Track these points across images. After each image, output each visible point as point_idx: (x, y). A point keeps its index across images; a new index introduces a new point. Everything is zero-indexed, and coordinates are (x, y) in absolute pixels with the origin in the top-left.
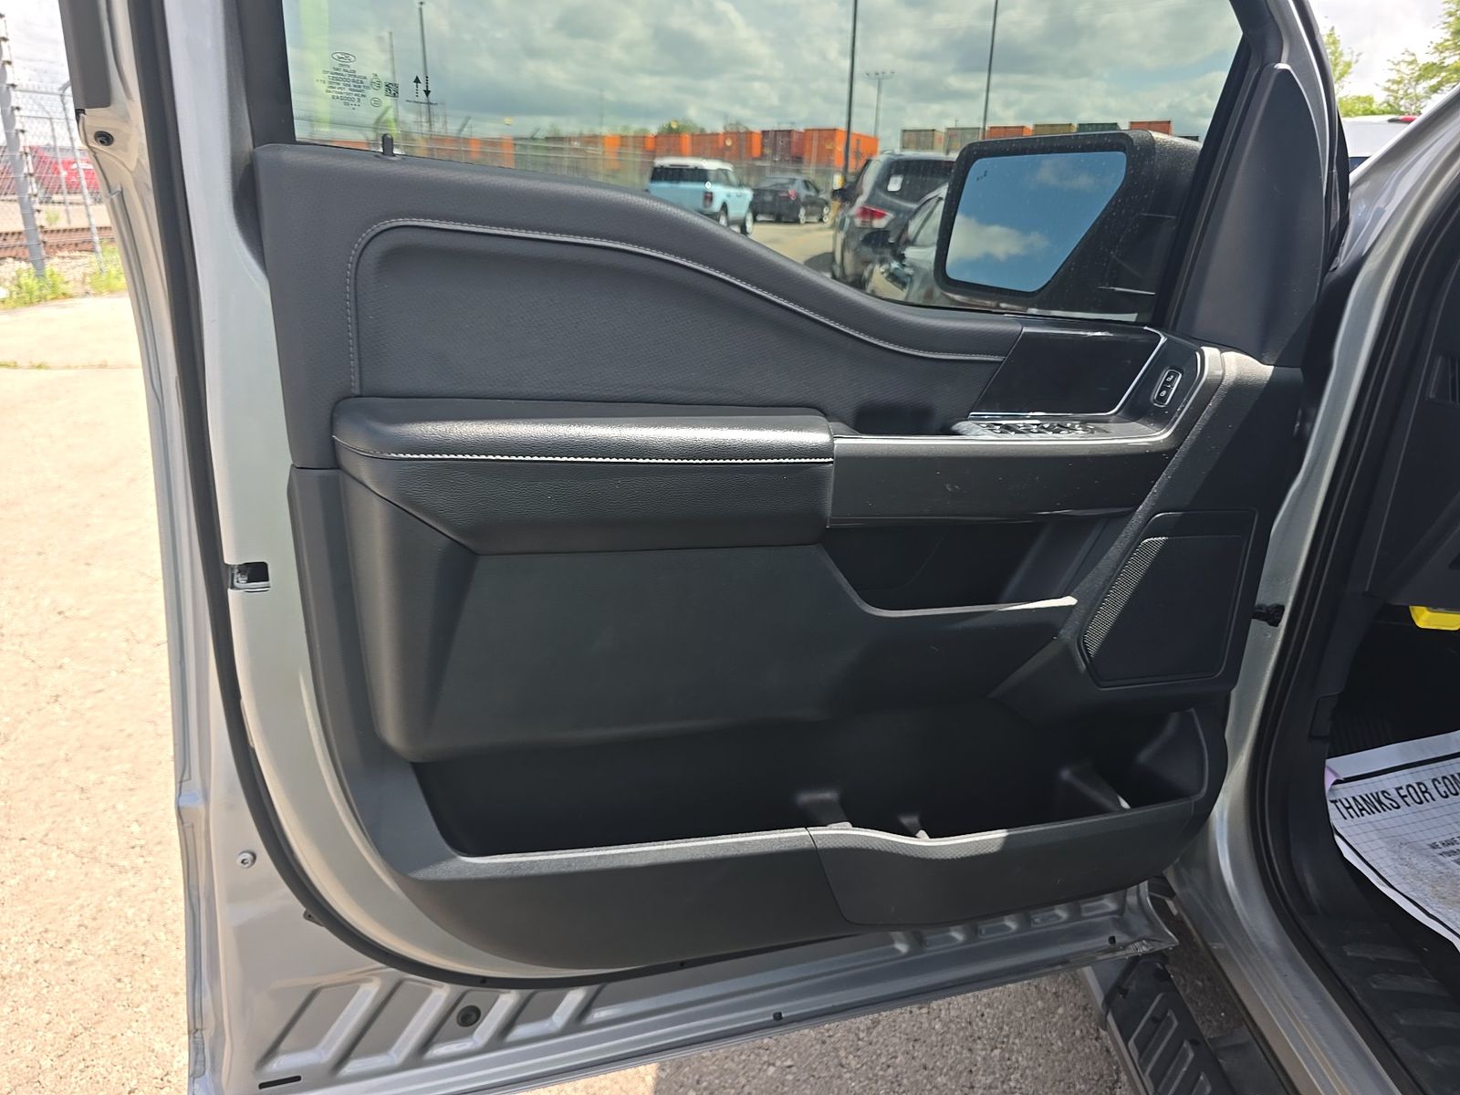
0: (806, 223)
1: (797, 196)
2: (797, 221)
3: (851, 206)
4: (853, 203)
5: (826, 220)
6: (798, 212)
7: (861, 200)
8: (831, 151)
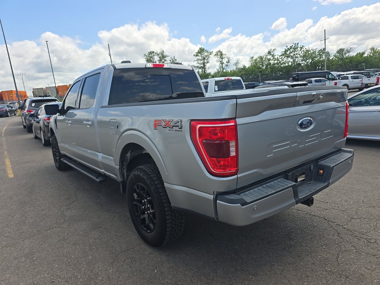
0: (10, 116)
1: (6, 110)
2: (8, 116)
3: (24, 110)
4: (24, 109)
5: (17, 114)
6: (8, 114)
7: (26, 109)
8: (12, 97)
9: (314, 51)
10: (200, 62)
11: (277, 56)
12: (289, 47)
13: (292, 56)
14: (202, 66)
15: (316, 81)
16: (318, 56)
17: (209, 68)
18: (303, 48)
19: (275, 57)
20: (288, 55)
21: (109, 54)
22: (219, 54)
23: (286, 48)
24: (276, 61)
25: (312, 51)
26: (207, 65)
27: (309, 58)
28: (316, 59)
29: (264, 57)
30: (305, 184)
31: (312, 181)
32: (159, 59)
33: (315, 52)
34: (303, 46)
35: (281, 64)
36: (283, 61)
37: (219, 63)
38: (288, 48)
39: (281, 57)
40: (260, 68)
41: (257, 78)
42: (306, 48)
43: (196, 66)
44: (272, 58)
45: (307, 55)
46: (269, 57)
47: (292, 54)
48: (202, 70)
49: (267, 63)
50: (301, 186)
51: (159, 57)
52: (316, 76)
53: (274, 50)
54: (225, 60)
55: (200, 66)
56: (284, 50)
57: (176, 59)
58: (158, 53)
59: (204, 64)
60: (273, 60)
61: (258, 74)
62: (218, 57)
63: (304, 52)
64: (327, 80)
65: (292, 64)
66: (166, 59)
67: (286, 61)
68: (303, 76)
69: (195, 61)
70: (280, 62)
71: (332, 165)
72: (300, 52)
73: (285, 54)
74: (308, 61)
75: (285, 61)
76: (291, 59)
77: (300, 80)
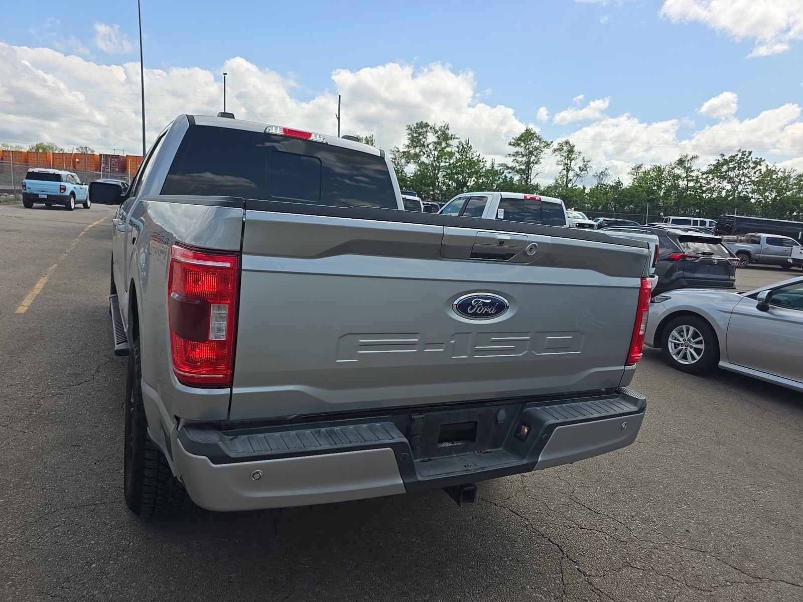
9: (786, 174)
10: (520, 159)
11: (697, 173)
12: (726, 157)
13: (731, 178)
14: (523, 167)
15: (770, 241)
16: (795, 187)
17: (537, 174)
18: (761, 165)
19: (692, 174)
20: (724, 173)
21: (338, 114)
22: (565, 148)
23: (721, 159)
24: (692, 182)
25: (780, 174)
26: (536, 168)
27: (773, 188)
28: (788, 193)
29: (667, 169)
30: (476, 452)
31: (500, 449)
32: (435, 140)
33: (789, 176)
34: (763, 160)
35: (704, 192)
36: (709, 186)
37: (561, 167)
38: (724, 159)
39: (704, 176)
40: (653, 192)
41: (640, 213)
42: (767, 166)
43: (510, 166)
44: (684, 175)
45: (767, 180)
46: (679, 171)
47: (732, 174)
48: (522, 177)
49: (670, 184)
50: (460, 452)
51: (437, 135)
52: (774, 229)
53: (693, 158)
54: (576, 165)
55: (518, 168)
56: (715, 163)
57: (471, 146)
58: (437, 128)
59: (528, 164)
60: (685, 180)
61: (644, 205)
62: (563, 156)
63: (761, 172)
64: (798, 243)
65: (727, 196)
66: (450, 142)
67: (714, 186)
68: (742, 226)
69: (510, 155)
70: (701, 186)
71: (553, 421)
72: (752, 173)
73: (716, 170)
74: (767, 194)
75: (712, 185)
76: (729, 183)
77: (733, 232)
